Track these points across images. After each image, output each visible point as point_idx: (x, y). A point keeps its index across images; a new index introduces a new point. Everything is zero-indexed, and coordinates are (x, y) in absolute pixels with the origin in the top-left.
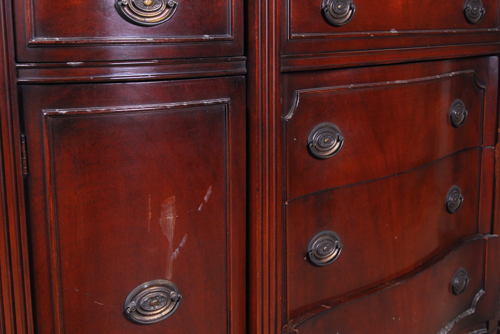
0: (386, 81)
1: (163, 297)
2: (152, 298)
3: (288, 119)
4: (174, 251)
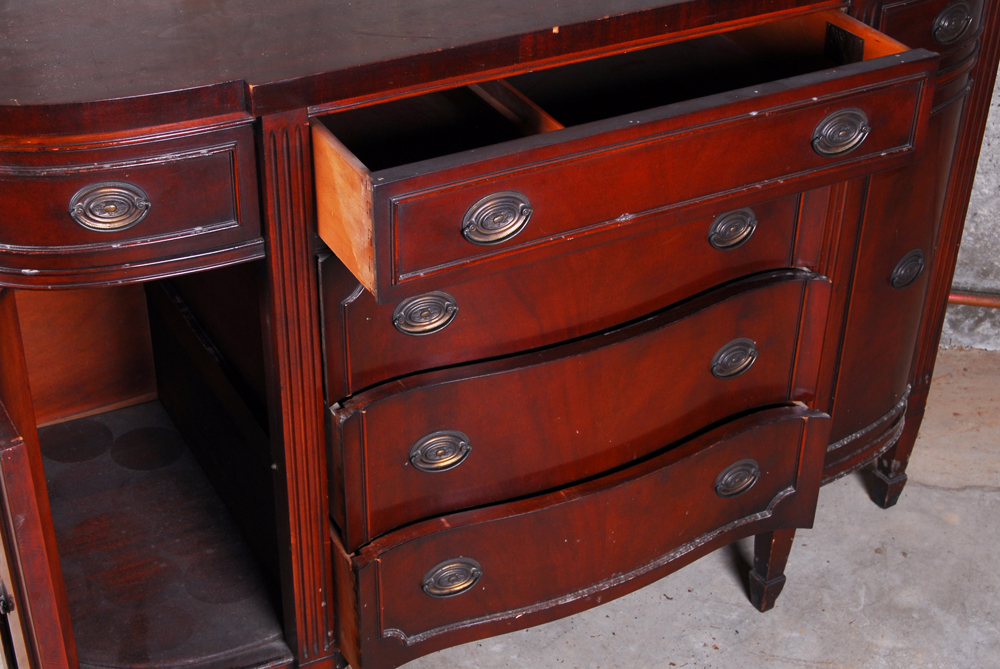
3: (350, 304)
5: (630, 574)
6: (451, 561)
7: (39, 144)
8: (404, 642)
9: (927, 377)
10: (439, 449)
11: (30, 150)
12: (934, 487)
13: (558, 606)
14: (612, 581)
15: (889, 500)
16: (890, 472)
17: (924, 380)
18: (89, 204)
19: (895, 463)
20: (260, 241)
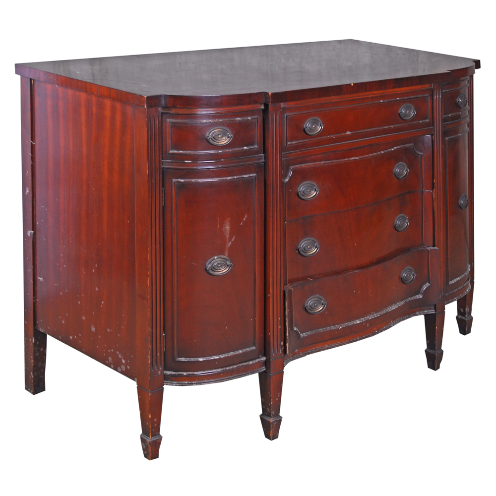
0: (345, 158)
1: (223, 264)
2: (218, 264)
3: (286, 182)
4: (229, 243)
6: (313, 296)
8: (299, 335)
10: (308, 245)
13: (354, 324)
15: (468, 330)
16: (465, 314)
18: (213, 135)
20: (263, 155)
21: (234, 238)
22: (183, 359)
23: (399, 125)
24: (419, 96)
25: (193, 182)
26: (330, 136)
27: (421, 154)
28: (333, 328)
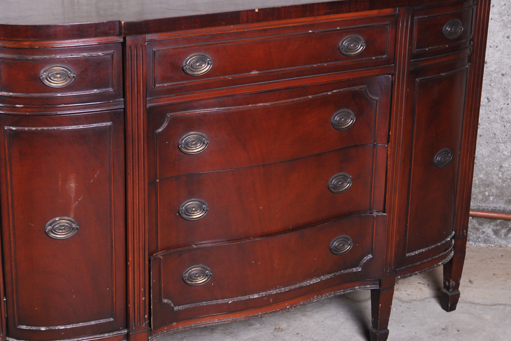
0: (249, 104)
1: (67, 226)
2: (61, 226)
3: (159, 132)
4: (75, 202)
5: (287, 288)
6: (196, 266)
7: (30, 45)
8: (173, 308)
9: (465, 231)
10: (193, 207)
11: (26, 47)
12: (478, 304)
13: (250, 299)
14: (277, 290)
15: (451, 306)
16: (450, 288)
17: (463, 233)
18: (48, 74)
19: (452, 283)
20: (122, 99)
21: (82, 198)
22: (24, 327)
23: (337, 62)
24: (374, 24)
25: (26, 130)
26: (224, 77)
27: (377, 98)
28: (220, 301)
